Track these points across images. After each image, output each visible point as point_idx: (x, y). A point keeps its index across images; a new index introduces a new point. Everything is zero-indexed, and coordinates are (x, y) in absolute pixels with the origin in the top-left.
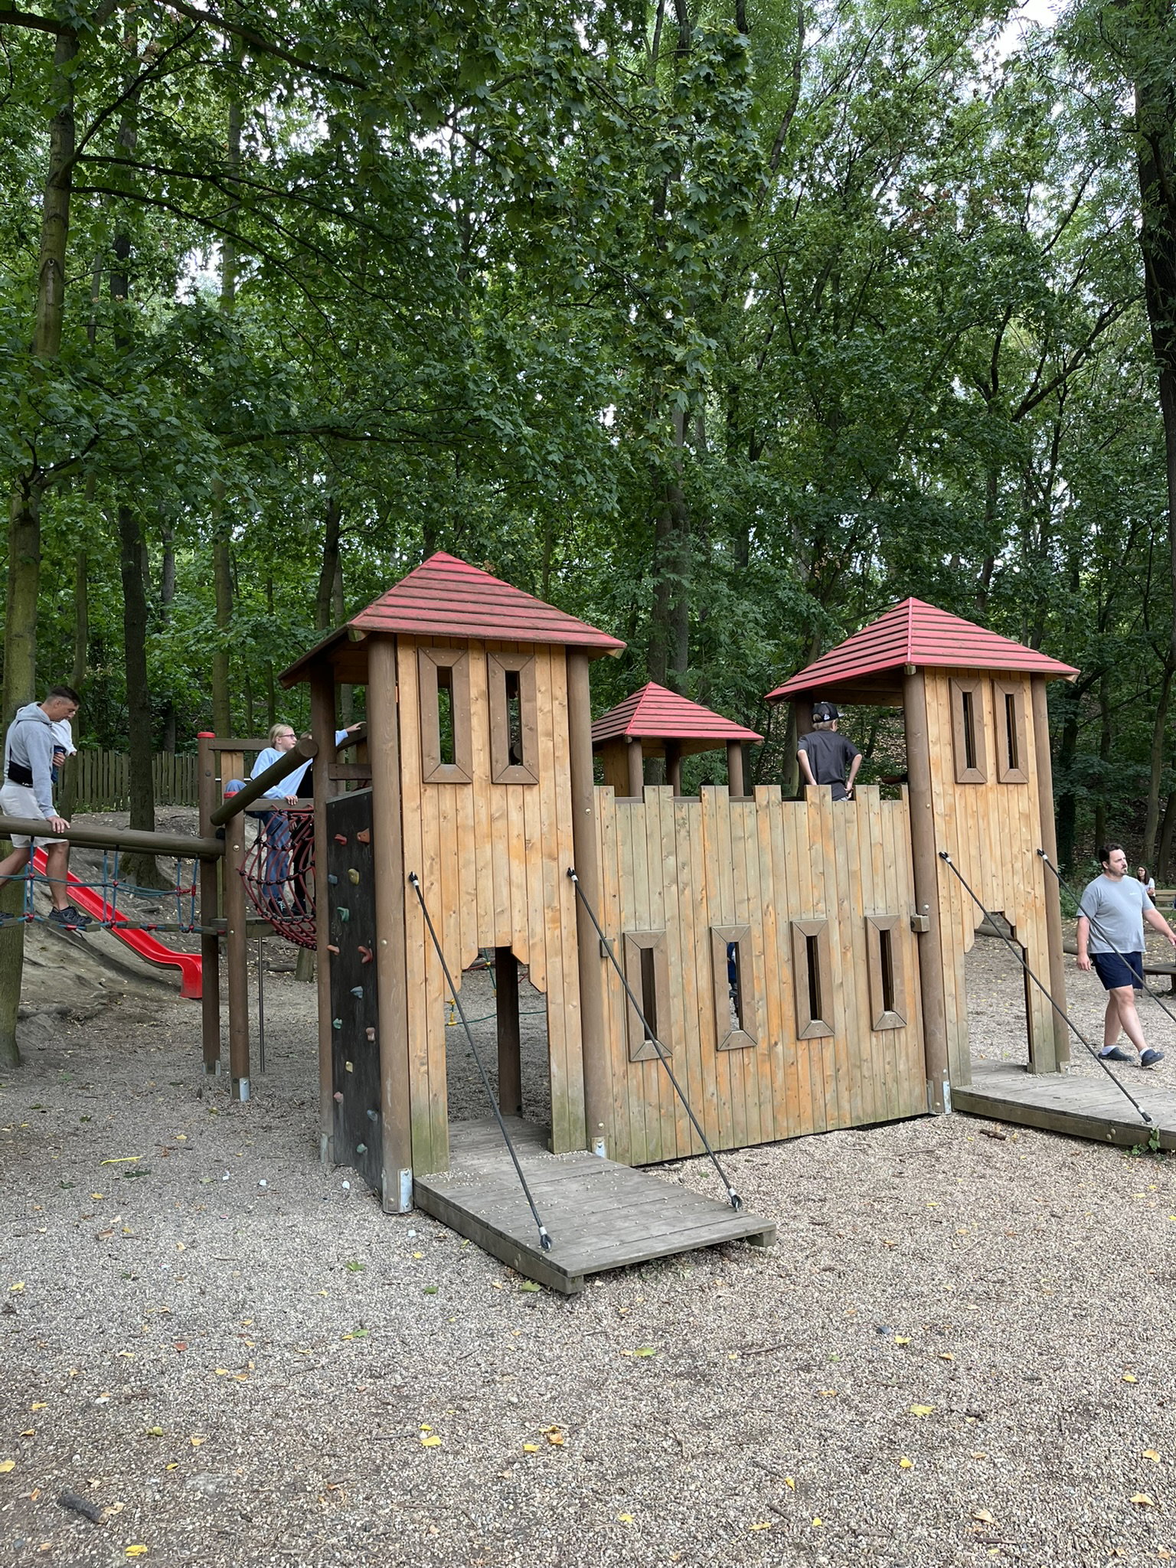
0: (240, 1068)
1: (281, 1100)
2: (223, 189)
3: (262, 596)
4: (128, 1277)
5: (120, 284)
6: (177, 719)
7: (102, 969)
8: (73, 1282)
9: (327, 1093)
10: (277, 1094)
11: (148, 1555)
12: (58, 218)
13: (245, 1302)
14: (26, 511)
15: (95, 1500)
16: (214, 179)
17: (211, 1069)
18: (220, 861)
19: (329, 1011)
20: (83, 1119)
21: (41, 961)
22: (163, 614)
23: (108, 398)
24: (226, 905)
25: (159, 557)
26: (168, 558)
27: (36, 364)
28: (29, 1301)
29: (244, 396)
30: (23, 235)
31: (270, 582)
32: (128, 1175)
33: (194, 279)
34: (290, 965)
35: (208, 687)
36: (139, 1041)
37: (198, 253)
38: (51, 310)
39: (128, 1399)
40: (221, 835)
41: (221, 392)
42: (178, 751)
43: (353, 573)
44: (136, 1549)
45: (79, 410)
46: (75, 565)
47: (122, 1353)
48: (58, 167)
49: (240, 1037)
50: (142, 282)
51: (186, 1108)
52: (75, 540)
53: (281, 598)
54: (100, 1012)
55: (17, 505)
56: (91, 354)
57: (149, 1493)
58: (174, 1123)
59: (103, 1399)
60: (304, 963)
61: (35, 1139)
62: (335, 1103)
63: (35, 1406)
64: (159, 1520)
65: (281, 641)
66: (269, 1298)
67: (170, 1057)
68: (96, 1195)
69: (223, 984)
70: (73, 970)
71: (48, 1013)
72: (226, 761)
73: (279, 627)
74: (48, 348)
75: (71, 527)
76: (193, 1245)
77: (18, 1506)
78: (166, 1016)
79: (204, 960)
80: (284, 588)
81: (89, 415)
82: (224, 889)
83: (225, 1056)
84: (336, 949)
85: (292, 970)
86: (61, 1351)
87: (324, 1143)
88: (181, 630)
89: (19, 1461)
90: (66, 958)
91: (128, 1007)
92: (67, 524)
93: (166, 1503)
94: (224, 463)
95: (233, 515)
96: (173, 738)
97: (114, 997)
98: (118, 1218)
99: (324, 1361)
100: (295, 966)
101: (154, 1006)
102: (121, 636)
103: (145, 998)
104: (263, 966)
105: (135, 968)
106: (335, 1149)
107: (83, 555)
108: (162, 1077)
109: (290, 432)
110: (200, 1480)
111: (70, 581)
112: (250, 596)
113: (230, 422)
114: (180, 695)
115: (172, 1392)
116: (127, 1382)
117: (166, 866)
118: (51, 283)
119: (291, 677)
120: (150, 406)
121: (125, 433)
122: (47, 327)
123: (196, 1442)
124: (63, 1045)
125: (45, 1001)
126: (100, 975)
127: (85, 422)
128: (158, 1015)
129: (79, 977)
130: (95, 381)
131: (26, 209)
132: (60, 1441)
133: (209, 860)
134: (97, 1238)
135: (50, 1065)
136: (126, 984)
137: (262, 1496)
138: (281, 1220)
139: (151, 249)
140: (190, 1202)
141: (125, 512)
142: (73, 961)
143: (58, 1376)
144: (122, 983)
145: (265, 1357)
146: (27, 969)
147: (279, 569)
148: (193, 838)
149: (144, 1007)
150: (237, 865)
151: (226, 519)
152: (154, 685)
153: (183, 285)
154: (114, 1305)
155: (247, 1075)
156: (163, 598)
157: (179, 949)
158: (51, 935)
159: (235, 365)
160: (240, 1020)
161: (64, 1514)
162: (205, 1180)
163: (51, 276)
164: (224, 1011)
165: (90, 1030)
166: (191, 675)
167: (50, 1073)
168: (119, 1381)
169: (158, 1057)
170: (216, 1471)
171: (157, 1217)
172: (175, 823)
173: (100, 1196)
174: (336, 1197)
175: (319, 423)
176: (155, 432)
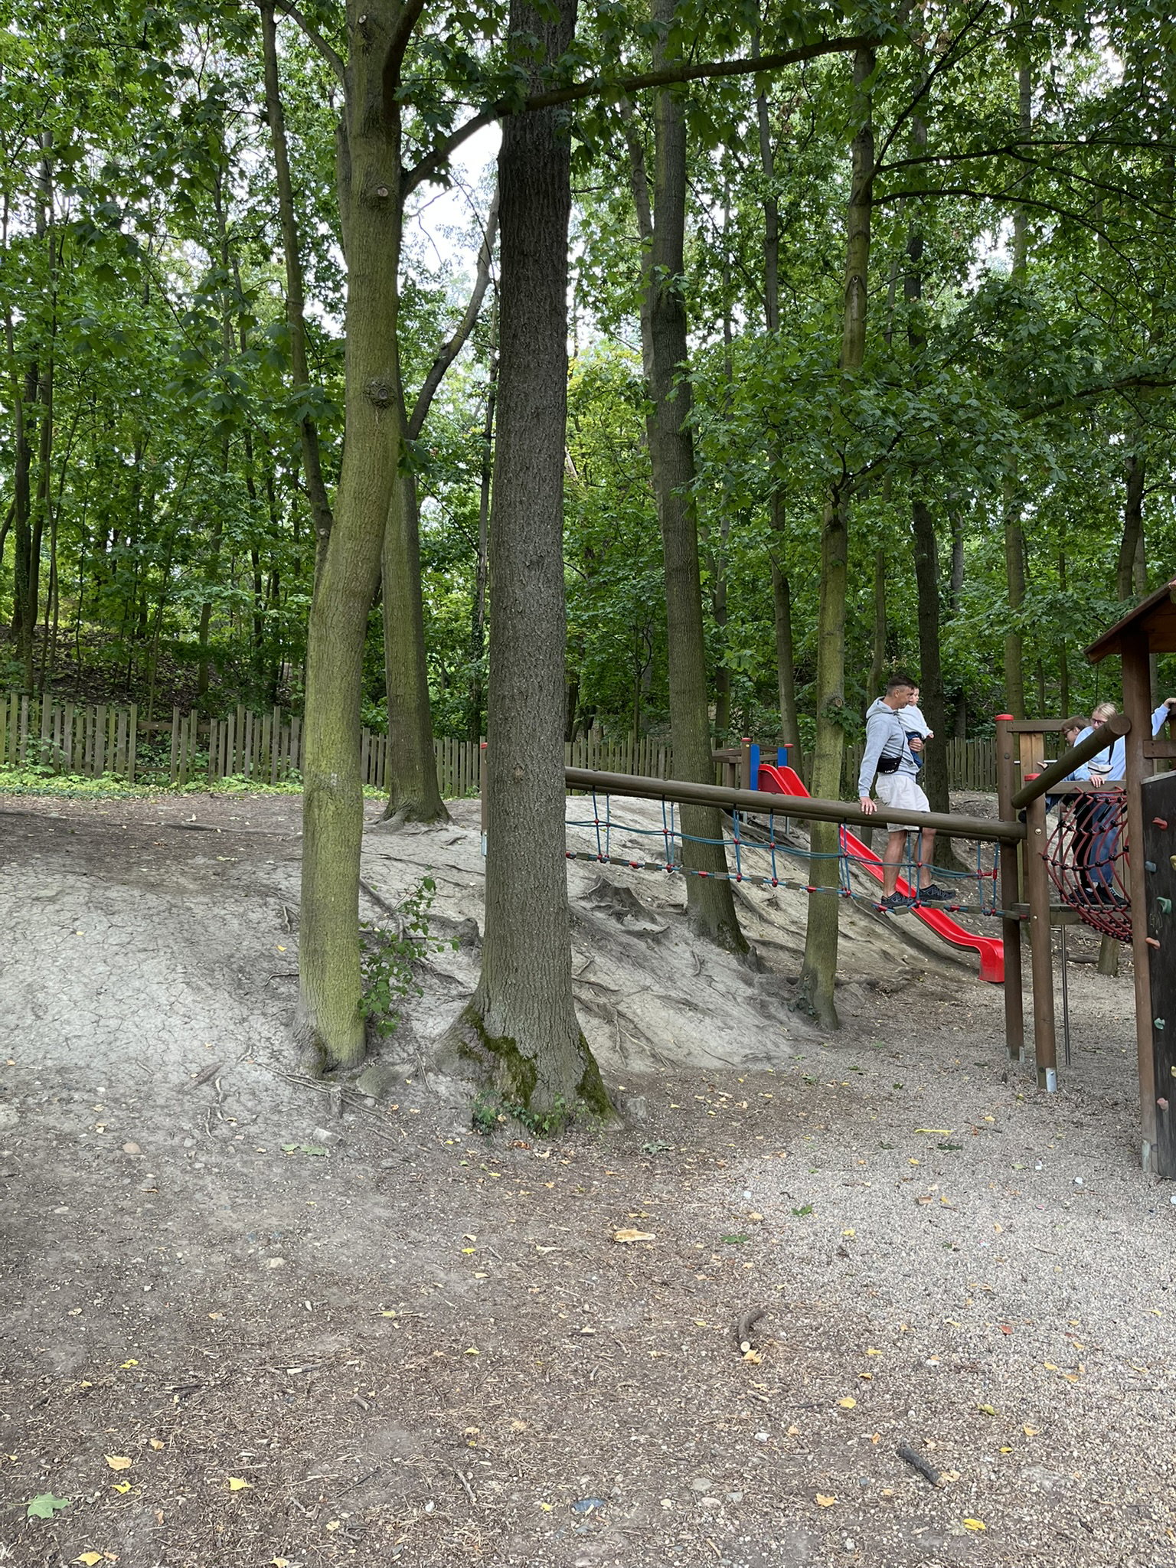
0: (1045, 1058)
1: (1093, 1097)
2: (1018, 157)
3: (1053, 572)
4: (950, 1246)
5: (914, 286)
6: (967, 705)
7: (905, 946)
8: (898, 1239)
9: (1149, 1096)
10: (1087, 1089)
11: (986, 1533)
12: (861, 237)
13: (1069, 1301)
14: (836, 517)
15: (933, 1462)
16: (1008, 150)
17: (1015, 1055)
18: (1019, 847)
19: (1148, 1009)
20: (895, 1086)
21: (850, 934)
22: (952, 602)
23: (910, 395)
24: (1027, 890)
25: (948, 548)
26: (956, 547)
27: (846, 377)
28: (861, 1249)
29: (1043, 365)
30: (827, 264)
31: (1062, 558)
32: (941, 1146)
33: (984, 262)
34: (1091, 956)
35: (999, 672)
36: (942, 1018)
37: (987, 234)
38: (856, 324)
39: (958, 1369)
40: (1023, 818)
41: (1018, 365)
42: (968, 737)
43: (1157, 535)
44: (975, 1524)
45: (885, 411)
46: (874, 564)
47: (950, 1320)
48: (860, 185)
49: (1045, 1026)
50: (934, 278)
51: (992, 1090)
52: (873, 539)
53: (1075, 572)
54: (904, 987)
55: (826, 513)
56: (891, 358)
57: (984, 1471)
58: (981, 1103)
59: (931, 1362)
60: (1108, 955)
61: (854, 1098)
62: (1158, 1107)
63: (871, 1351)
64: (995, 1501)
65: (1078, 616)
66: (1095, 1303)
67: (973, 1037)
68: (912, 1160)
69: (1027, 971)
70: (878, 945)
71: (860, 983)
72: (1025, 743)
73: (1076, 602)
74: (854, 361)
75: (871, 529)
76: (1010, 1229)
77: (861, 1444)
78: (967, 996)
79: (1006, 945)
80: (1078, 562)
81: (894, 414)
82: (1026, 873)
83: (1029, 1043)
84: (1156, 943)
85: (1093, 962)
86: (891, 1304)
87: (1146, 1151)
88: (972, 617)
89: (861, 1401)
90: (871, 933)
91: (930, 984)
92: (867, 526)
93: (1001, 1486)
94: (1024, 435)
95: (1025, 492)
96: (964, 725)
97: (916, 974)
98: (935, 1187)
99: (1162, 1385)
100: (1097, 958)
101: (954, 986)
102: (916, 628)
103: (945, 977)
104: (1064, 956)
105: (934, 948)
106: (1159, 1159)
107: (880, 554)
108: (967, 1057)
109: (1092, 391)
110: (1037, 1472)
111: (869, 580)
112: (1041, 574)
113: (1027, 394)
114: (970, 681)
115: (1001, 1373)
116: (955, 1351)
117: (960, 848)
118: (855, 299)
119: (1097, 652)
120: (950, 393)
121: (927, 424)
122: (852, 342)
123: (1029, 1432)
124: (873, 1014)
125: (856, 971)
126: (903, 952)
127: (891, 421)
128: (959, 995)
129: (885, 953)
130: (895, 383)
131: (829, 237)
132: (895, 1392)
133: (1008, 843)
134: (917, 1202)
135: (864, 1032)
136: (926, 963)
137: (1103, 1510)
138: (1103, 1224)
139: (944, 242)
140: (1004, 1185)
141: (919, 507)
142: (879, 936)
143: (890, 1328)
144: (922, 961)
145: (1096, 1363)
146: (840, 940)
147: (1072, 543)
148: (991, 820)
149: (945, 986)
150: (1040, 849)
151: (1019, 497)
152: (946, 673)
153: (973, 270)
154: (939, 1272)
155: (1053, 1065)
156: (952, 587)
157: (976, 932)
158: (858, 910)
159: (1034, 332)
160: (1045, 1008)
161: (903, 1466)
162: (1018, 1167)
163: (855, 292)
164: (1028, 999)
165: (895, 1003)
166: (981, 661)
167: (864, 1038)
168: (948, 1347)
169: (960, 1036)
170: (1051, 1468)
171: (973, 1194)
172: (967, 808)
173: (916, 1162)
174: (1164, 1212)
175: (1124, 375)
176: (955, 418)
